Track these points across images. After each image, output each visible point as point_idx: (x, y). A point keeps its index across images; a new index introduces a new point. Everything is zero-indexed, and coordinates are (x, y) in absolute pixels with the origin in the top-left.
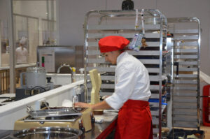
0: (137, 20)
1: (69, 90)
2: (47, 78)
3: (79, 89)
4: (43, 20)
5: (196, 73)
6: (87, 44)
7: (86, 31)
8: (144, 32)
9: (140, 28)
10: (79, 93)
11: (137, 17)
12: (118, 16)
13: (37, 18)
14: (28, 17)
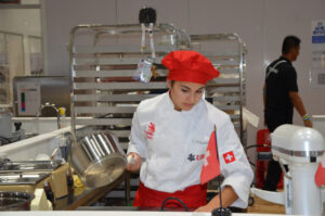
0: (143, 38)
1: (48, 140)
2: (16, 124)
3: (64, 139)
4: (30, 37)
5: (238, 113)
6: (74, 74)
7: (72, 55)
8: (154, 56)
9: (148, 50)
10: (63, 144)
11: (144, 34)
12: (125, 32)
13: (21, 35)
14: (6, 33)
